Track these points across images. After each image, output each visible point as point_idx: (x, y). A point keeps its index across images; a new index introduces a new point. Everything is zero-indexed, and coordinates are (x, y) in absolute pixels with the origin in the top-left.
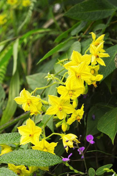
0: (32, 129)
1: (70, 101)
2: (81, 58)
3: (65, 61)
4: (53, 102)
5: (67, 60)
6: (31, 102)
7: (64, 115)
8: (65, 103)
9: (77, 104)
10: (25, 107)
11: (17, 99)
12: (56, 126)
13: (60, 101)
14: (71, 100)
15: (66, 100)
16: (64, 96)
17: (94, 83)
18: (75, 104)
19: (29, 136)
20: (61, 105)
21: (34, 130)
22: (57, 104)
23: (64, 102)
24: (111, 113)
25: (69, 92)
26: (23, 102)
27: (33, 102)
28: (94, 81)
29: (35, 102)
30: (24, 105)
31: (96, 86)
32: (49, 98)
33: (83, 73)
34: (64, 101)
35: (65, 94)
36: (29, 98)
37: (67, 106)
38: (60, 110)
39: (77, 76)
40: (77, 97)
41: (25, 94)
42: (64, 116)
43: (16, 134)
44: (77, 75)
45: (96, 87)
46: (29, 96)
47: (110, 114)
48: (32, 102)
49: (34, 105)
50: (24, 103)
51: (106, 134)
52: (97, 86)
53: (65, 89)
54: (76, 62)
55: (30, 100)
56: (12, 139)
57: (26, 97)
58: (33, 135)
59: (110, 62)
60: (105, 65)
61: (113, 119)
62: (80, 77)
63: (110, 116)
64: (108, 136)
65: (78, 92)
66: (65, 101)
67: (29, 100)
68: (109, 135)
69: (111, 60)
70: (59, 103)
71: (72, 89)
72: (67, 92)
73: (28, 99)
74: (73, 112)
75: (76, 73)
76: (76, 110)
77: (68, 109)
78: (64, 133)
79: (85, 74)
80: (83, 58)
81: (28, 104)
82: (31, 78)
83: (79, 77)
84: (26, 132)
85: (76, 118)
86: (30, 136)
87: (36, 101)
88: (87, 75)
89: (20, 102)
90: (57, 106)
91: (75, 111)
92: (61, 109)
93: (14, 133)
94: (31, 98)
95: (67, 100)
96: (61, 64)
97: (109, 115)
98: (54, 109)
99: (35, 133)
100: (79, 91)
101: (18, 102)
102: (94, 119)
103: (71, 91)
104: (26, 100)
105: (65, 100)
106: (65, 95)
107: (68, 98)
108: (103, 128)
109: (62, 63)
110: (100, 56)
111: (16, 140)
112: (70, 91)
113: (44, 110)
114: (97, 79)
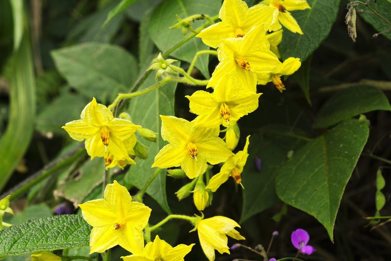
0: (122, 209)
1: (218, 131)
2: (247, 14)
3: (193, 21)
4: (172, 134)
5: (198, 19)
6: (111, 134)
7: (201, 168)
8: (205, 135)
9: (237, 137)
10: (91, 146)
11: (71, 126)
12: (178, 196)
13: (192, 130)
14: (222, 127)
15: (208, 129)
16: (206, 118)
17: (277, 81)
18: (232, 137)
19: (116, 229)
20: (193, 142)
21: (125, 211)
22: (183, 138)
23: (203, 134)
24: (308, 152)
25: (219, 107)
26: (87, 134)
27: (116, 135)
28: (278, 74)
29: (124, 133)
30: (90, 143)
31: (281, 88)
32: (162, 124)
33: (255, 56)
34: (202, 130)
35: (209, 114)
36: (104, 123)
37: (211, 144)
38: (193, 154)
39: (240, 64)
40: (237, 119)
41: (95, 114)
42: (202, 171)
43: (67, 218)
44: (238, 60)
45: (281, 91)
46: (108, 118)
47: (304, 156)
48: (114, 134)
49: (118, 142)
50: (91, 136)
51: (309, 212)
52: (285, 89)
53: (210, 100)
54: (233, 24)
55: (107, 127)
56: (58, 233)
57: (98, 122)
58: (124, 226)
59: (306, 22)
60: (300, 32)
61: (316, 170)
62: (247, 65)
63: (307, 162)
64: (312, 217)
65: (242, 106)
66: (206, 131)
67: (106, 130)
68: (315, 216)
69: (308, 16)
70: (188, 137)
71: (227, 100)
72: (215, 108)
73: (101, 128)
74: (227, 158)
75: (236, 56)
76: (233, 154)
77: (211, 152)
78: (200, 215)
79: (260, 58)
80: (252, 15)
81: (104, 140)
82: (67, 56)
83: (244, 66)
84: (104, 217)
85: (231, 173)
86: (118, 227)
87: (126, 132)
88: (266, 60)
89: (80, 134)
90: (183, 143)
91: (231, 158)
92: (195, 153)
93: (63, 216)
94: (113, 123)
95: (211, 129)
96: (184, 30)
97: (302, 160)
98: (175, 152)
99: (130, 219)
100: (247, 103)
101: (74, 133)
102: (259, 168)
103: (226, 106)
104: (96, 129)
105: (205, 128)
106: (208, 116)
107: (216, 123)
108: (294, 195)
109: (187, 26)
110: (288, 8)
111: (70, 236)
112: (222, 106)
113: (141, 152)
114: (285, 70)
